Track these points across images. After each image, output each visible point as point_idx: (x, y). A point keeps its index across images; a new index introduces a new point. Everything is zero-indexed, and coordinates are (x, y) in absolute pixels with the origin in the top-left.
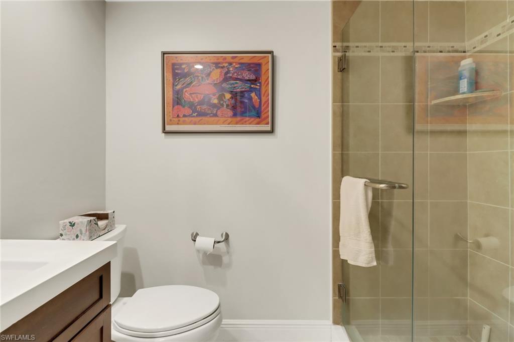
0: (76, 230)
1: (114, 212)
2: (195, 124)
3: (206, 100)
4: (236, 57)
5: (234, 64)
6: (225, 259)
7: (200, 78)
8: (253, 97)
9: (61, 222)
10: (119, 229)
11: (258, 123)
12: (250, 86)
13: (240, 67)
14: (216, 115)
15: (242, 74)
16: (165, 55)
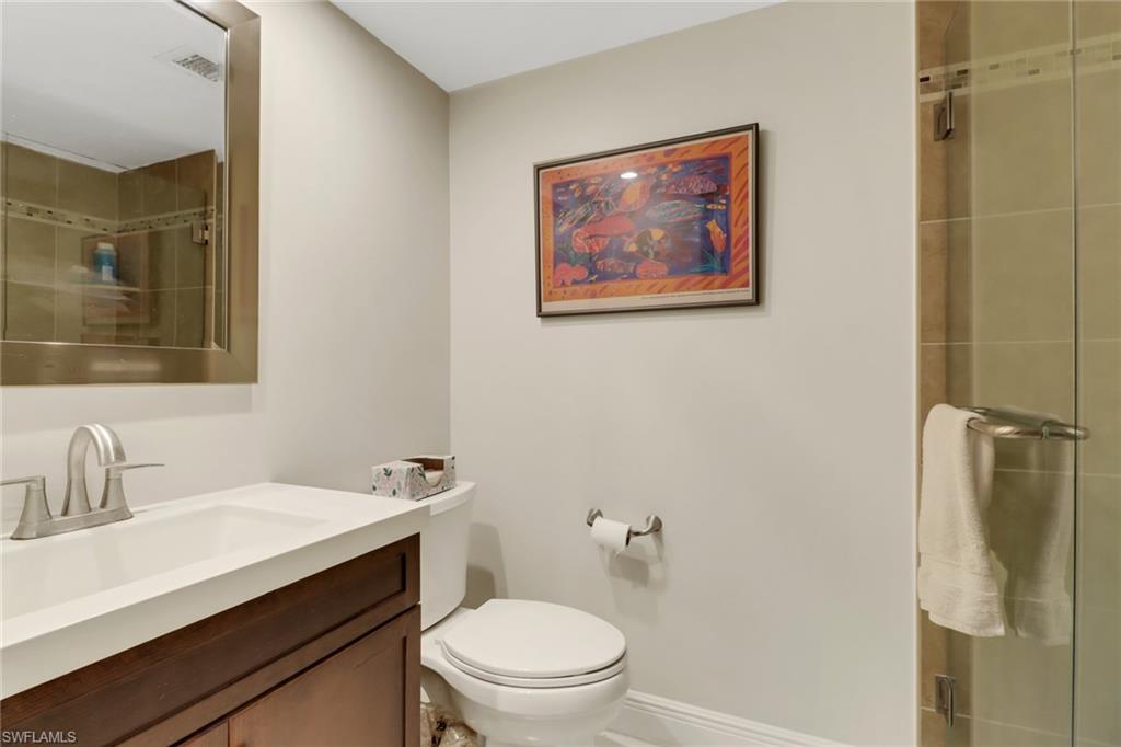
0: (392, 483)
1: (453, 458)
2: (593, 296)
3: (614, 247)
4: (674, 150)
5: (670, 166)
6: (655, 571)
7: (603, 205)
8: (711, 229)
9: (374, 468)
10: (461, 488)
11: (724, 286)
12: (705, 207)
13: (682, 171)
14: (633, 276)
15: (686, 185)
16: (541, 172)
